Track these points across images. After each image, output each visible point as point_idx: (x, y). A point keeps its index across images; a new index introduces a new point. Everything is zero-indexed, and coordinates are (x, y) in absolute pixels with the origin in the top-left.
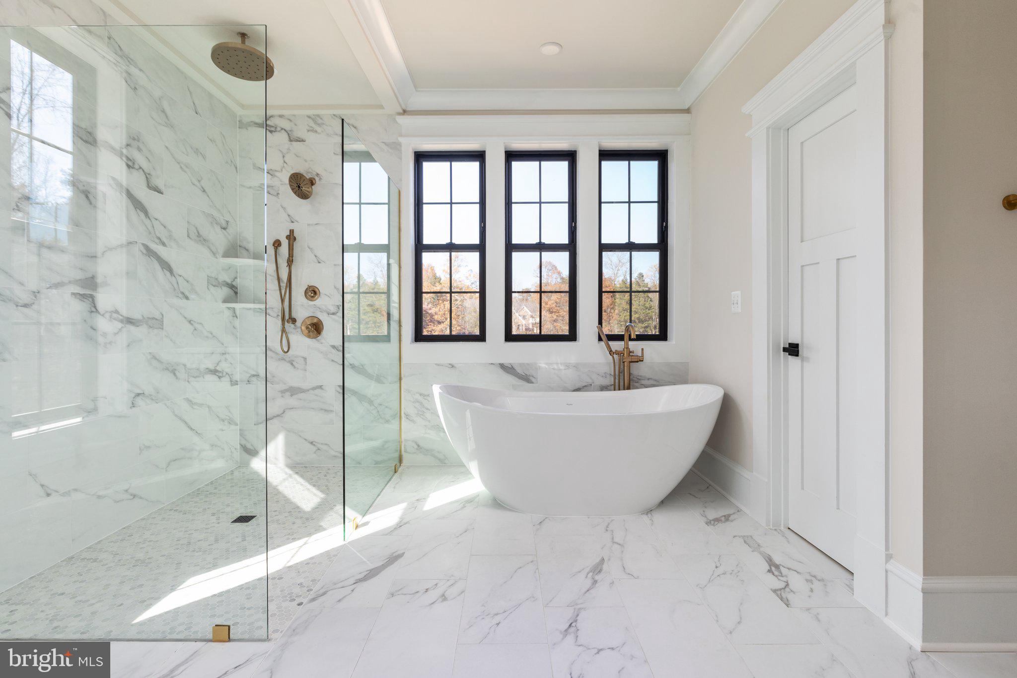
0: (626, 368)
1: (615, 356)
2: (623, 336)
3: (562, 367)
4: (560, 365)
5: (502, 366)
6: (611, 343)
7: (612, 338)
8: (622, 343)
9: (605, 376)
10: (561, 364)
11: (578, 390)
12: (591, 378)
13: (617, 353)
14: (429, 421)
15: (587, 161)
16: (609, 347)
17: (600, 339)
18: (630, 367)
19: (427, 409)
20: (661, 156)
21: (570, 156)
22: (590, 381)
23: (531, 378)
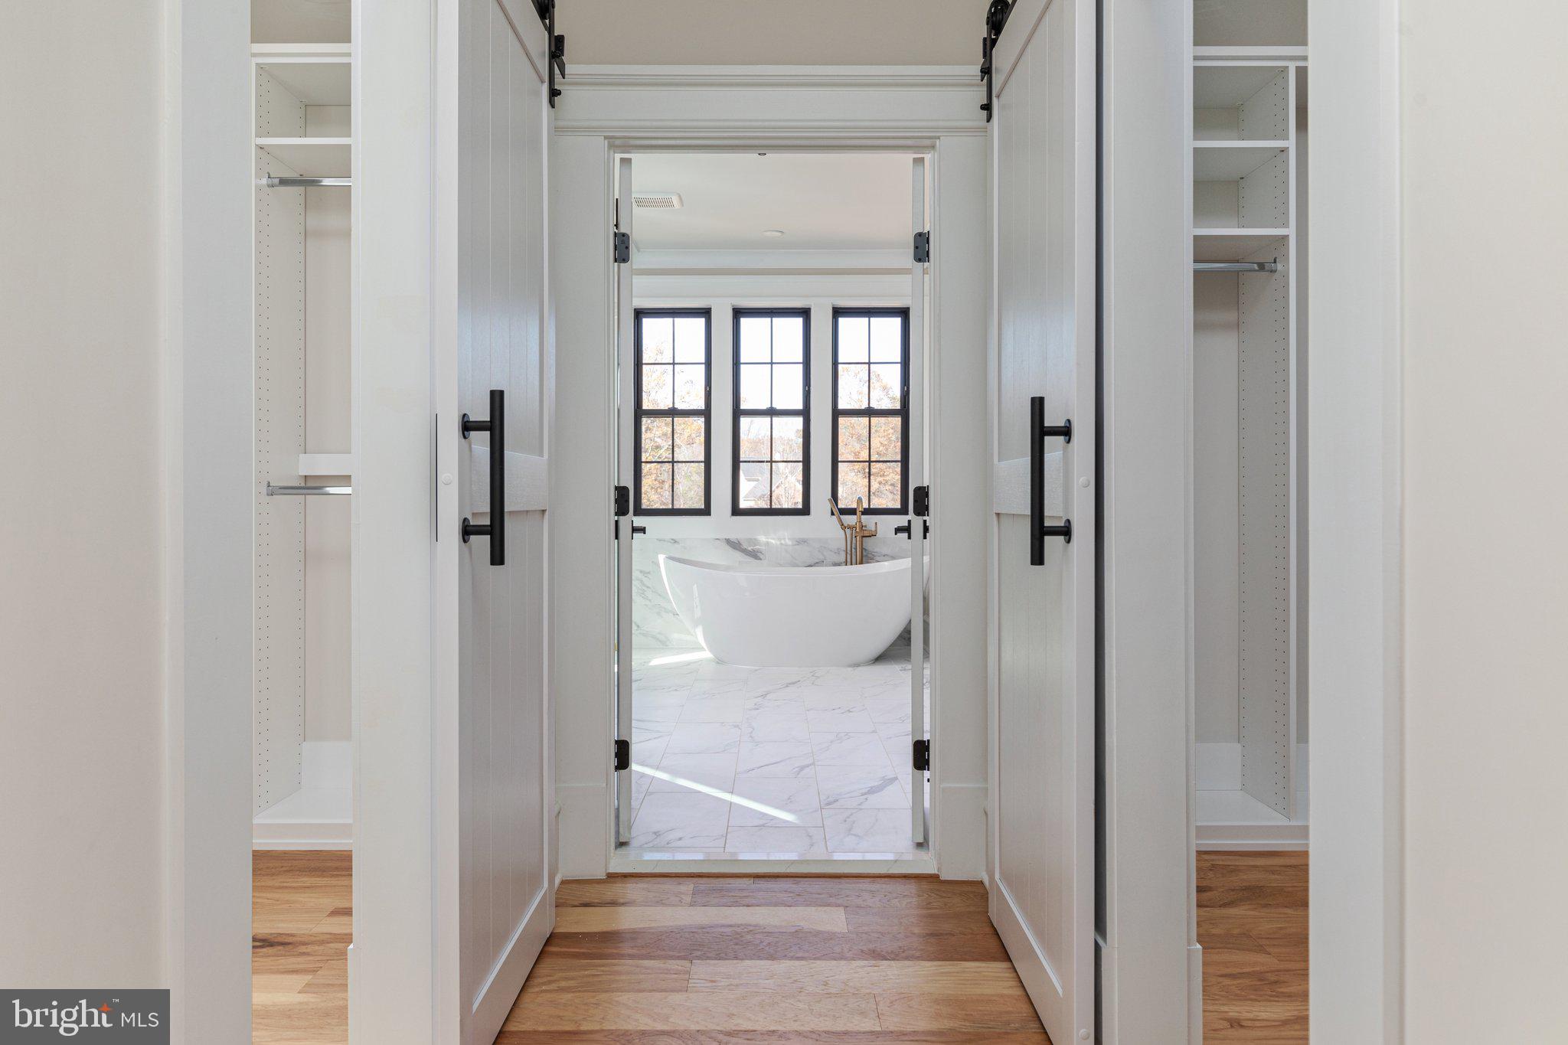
0: (858, 543)
1: (848, 531)
2: (855, 509)
3: (790, 543)
4: (787, 540)
5: (728, 542)
6: (843, 517)
7: (845, 512)
8: (855, 517)
9: (838, 552)
10: (789, 539)
11: (810, 566)
12: (823, 555)
13: (850, 527)
14: (650, 600)
15: (821, 320)
16: (840, 521)
17: (833, 514)
18: (862, 542)
19: (648, 587)
20: (904, 313)
21: (805, 313)
22: (821, 557)
23: (759, 554)
